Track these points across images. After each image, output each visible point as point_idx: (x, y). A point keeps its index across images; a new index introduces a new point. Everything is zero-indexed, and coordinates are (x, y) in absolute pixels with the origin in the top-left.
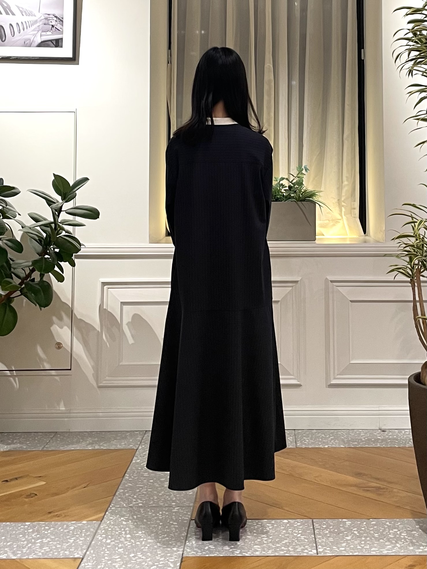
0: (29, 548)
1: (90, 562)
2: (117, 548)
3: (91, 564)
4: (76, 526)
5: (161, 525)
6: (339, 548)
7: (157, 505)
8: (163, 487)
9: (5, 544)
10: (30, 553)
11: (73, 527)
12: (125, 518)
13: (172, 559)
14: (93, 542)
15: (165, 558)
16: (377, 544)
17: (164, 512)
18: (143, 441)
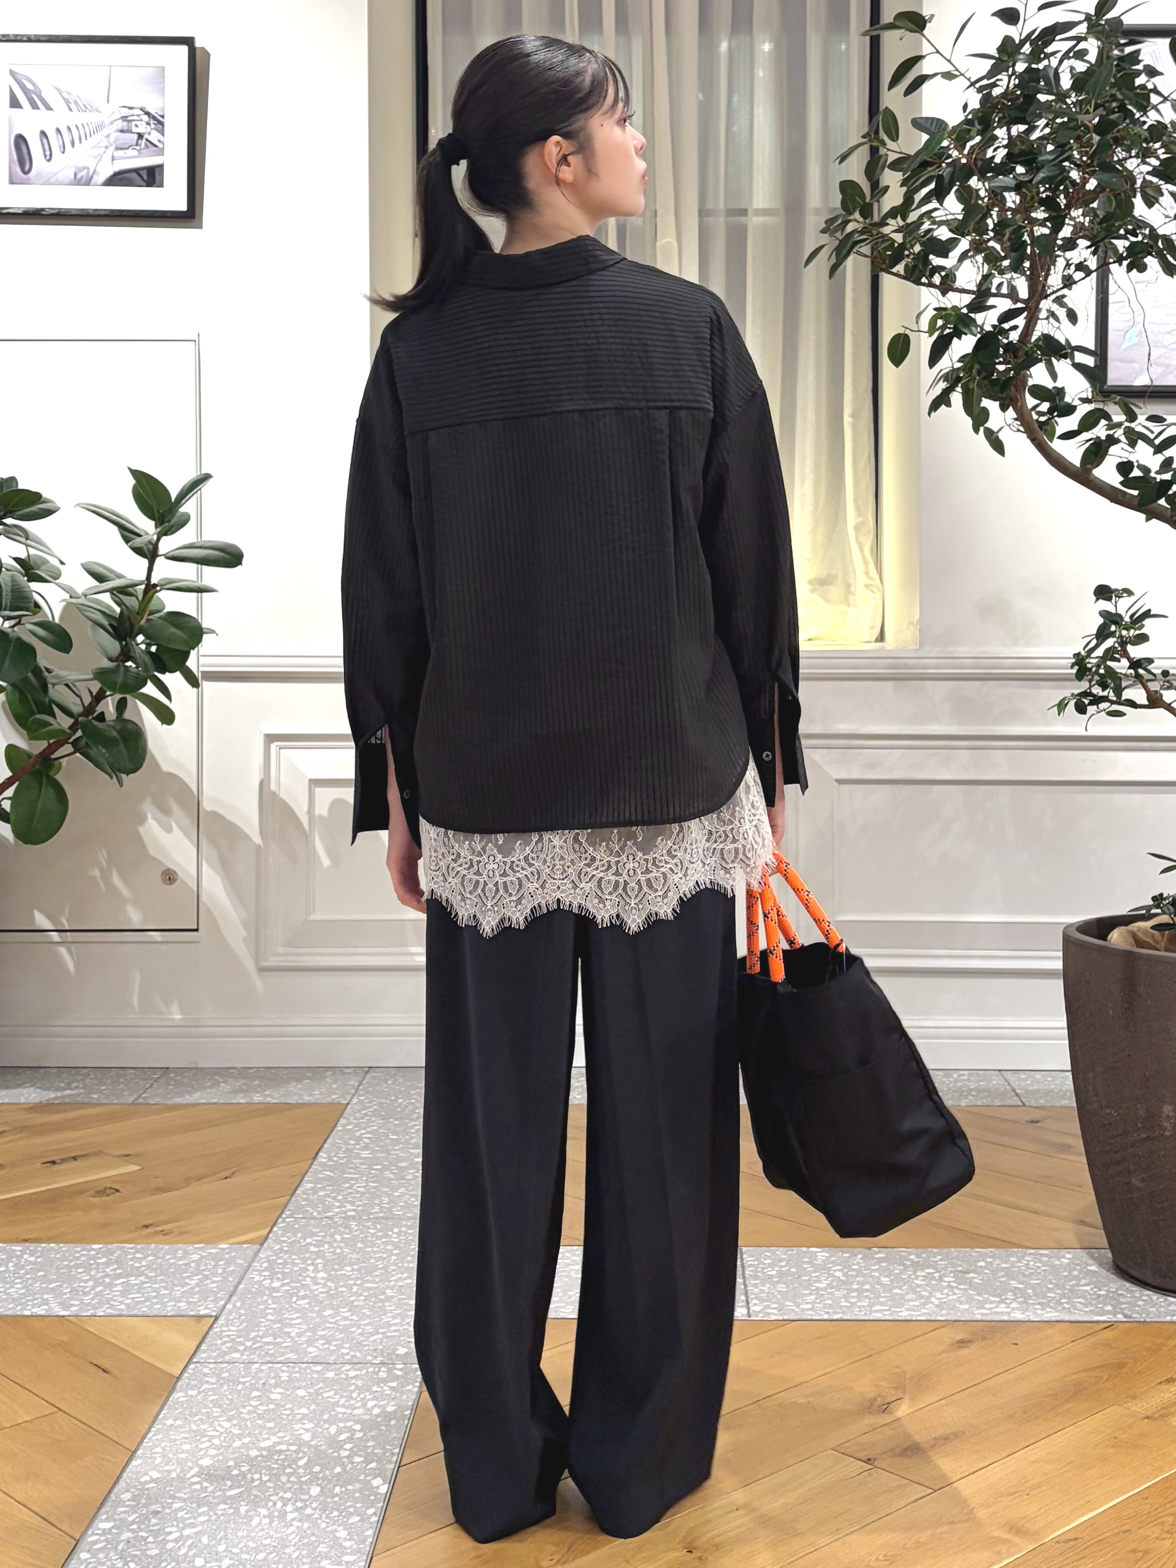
0: (96, 1295)
1: (233, 1325)
3: (235, 1329)
4: (204, 1254)
5: (395, 1255)
6: (798, 1306)
8: (403, 1179)
9: (44, 1286)
10: (100, 1304)
11: (198, 1256)
12: (316, 1240)
14: (242, 1286)
15: (403, 1319)
16: (885, 1297)
17: (404, 1229)
18: (361, 1087)
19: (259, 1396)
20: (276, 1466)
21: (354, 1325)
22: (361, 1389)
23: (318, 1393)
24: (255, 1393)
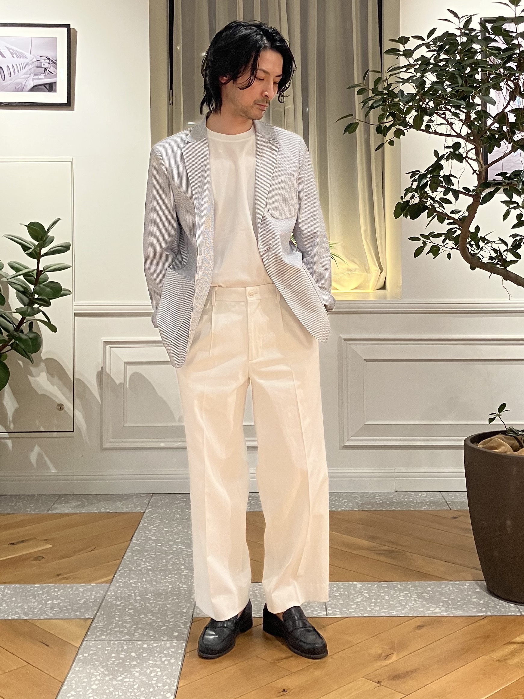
0: (39, 609)
1: (100, 623)
2: (127, 610)
3: (102, 624)
4: (85, 588)
5: (170, 588)
6: (348, 611)
7: (165, 568)
9: (16, 605)
10: (42, 614)
11: (83, 590)
12: (134, 581)
13: (182, 620)
14: (103, 604)
15: (175, 619)
16: (386, 605)
17: (173, 575)
18: (149, 504)
19: (115, 656)
20: (125, 688)
21: (153, 622)
22: (159, 653)
23: (140, 654)
24: (113, 655)
